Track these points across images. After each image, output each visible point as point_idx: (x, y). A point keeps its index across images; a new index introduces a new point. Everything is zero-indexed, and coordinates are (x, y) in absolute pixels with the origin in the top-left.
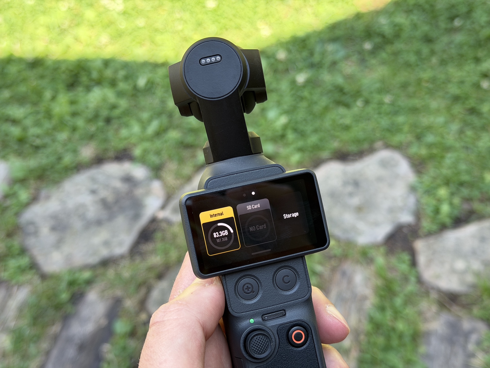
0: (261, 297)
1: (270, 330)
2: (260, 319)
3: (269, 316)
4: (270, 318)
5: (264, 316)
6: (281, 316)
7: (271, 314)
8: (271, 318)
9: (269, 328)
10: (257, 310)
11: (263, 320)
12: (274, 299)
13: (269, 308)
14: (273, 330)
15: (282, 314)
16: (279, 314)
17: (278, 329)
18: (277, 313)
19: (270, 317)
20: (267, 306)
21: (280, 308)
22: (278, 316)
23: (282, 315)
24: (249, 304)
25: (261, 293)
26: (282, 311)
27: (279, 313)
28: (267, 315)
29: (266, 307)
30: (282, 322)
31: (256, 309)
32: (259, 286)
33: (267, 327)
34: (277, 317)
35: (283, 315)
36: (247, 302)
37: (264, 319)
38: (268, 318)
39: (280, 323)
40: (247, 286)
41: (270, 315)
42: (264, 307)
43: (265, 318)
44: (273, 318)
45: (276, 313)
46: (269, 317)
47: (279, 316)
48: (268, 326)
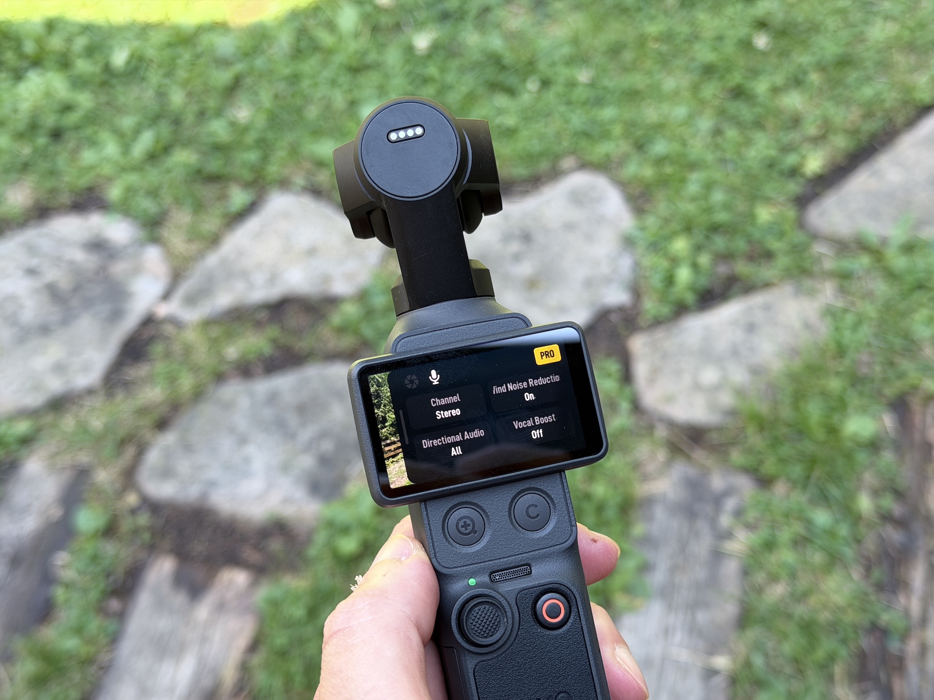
0: (488, 540)
1: (504, 598)
2: (486, 579)
3: (502, 574)
4: (505, 579)
5: (494, 574)
6: (523, 574)
7: (505, 572)
8: (506, 577)
9: (501, 594)
10: (482, 564)
11: (492, 581)
12: (512, 544)
13: (502, 560)
14: (508, 599)
15: (524, 571)
16: (520, 572)
17: (517, 597)
18: (517, 569)
19: (504, 575)
20: (498, 557)
21: (521, 560)
22: (518, 575)
23: (525, 574)
24: (467, 553)
25: (488, 533)
26: (524, 567)
27: (520, 569)
28: (499, 573)
29: (496, 558)
30: (524, 586)
31: (479, 562)
32: (486, 522)
33: (499, 593)
34: (516, 576)
35: (526, 572)
36: (464, 549)
37: (494, 580)
38: (501, 578)
39: (522, 586)
40: (465, 522)
41: (503, 572)
42: (494, 558)
43: (495, 577)
44: (509, 578)
45: (514, 570)
46: (502, 576)
47: (521, 575)
48: (500, 591)
